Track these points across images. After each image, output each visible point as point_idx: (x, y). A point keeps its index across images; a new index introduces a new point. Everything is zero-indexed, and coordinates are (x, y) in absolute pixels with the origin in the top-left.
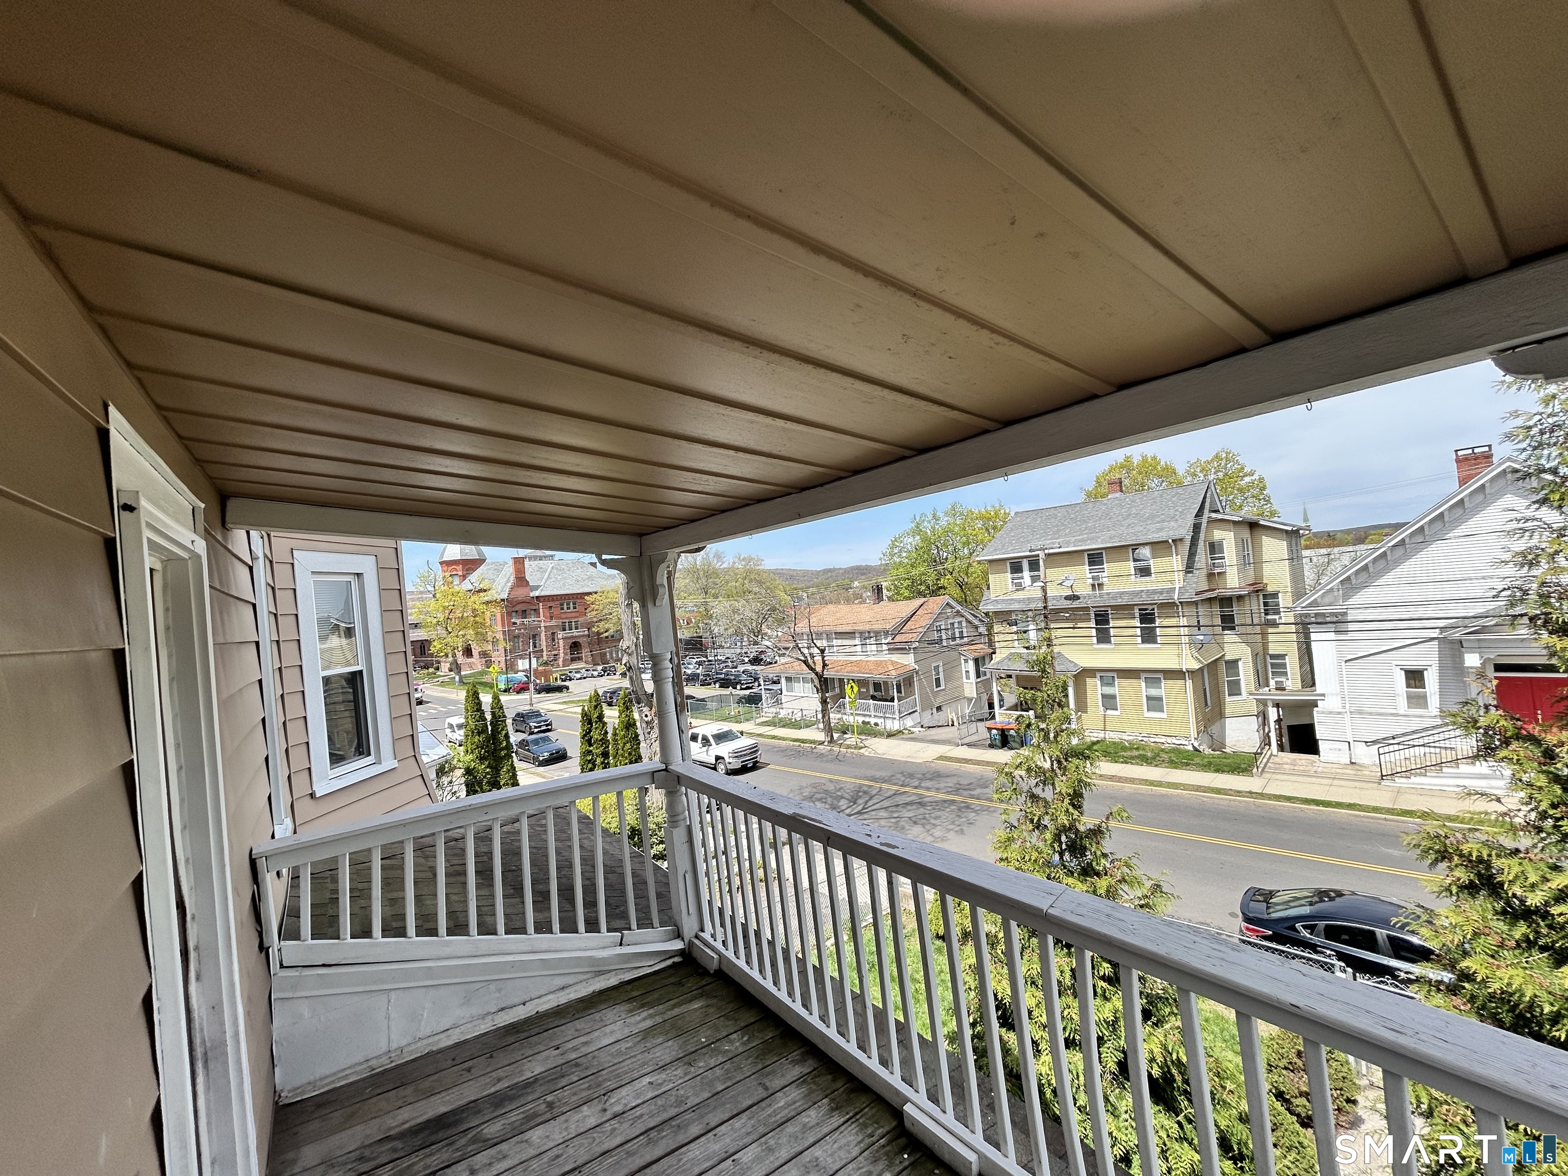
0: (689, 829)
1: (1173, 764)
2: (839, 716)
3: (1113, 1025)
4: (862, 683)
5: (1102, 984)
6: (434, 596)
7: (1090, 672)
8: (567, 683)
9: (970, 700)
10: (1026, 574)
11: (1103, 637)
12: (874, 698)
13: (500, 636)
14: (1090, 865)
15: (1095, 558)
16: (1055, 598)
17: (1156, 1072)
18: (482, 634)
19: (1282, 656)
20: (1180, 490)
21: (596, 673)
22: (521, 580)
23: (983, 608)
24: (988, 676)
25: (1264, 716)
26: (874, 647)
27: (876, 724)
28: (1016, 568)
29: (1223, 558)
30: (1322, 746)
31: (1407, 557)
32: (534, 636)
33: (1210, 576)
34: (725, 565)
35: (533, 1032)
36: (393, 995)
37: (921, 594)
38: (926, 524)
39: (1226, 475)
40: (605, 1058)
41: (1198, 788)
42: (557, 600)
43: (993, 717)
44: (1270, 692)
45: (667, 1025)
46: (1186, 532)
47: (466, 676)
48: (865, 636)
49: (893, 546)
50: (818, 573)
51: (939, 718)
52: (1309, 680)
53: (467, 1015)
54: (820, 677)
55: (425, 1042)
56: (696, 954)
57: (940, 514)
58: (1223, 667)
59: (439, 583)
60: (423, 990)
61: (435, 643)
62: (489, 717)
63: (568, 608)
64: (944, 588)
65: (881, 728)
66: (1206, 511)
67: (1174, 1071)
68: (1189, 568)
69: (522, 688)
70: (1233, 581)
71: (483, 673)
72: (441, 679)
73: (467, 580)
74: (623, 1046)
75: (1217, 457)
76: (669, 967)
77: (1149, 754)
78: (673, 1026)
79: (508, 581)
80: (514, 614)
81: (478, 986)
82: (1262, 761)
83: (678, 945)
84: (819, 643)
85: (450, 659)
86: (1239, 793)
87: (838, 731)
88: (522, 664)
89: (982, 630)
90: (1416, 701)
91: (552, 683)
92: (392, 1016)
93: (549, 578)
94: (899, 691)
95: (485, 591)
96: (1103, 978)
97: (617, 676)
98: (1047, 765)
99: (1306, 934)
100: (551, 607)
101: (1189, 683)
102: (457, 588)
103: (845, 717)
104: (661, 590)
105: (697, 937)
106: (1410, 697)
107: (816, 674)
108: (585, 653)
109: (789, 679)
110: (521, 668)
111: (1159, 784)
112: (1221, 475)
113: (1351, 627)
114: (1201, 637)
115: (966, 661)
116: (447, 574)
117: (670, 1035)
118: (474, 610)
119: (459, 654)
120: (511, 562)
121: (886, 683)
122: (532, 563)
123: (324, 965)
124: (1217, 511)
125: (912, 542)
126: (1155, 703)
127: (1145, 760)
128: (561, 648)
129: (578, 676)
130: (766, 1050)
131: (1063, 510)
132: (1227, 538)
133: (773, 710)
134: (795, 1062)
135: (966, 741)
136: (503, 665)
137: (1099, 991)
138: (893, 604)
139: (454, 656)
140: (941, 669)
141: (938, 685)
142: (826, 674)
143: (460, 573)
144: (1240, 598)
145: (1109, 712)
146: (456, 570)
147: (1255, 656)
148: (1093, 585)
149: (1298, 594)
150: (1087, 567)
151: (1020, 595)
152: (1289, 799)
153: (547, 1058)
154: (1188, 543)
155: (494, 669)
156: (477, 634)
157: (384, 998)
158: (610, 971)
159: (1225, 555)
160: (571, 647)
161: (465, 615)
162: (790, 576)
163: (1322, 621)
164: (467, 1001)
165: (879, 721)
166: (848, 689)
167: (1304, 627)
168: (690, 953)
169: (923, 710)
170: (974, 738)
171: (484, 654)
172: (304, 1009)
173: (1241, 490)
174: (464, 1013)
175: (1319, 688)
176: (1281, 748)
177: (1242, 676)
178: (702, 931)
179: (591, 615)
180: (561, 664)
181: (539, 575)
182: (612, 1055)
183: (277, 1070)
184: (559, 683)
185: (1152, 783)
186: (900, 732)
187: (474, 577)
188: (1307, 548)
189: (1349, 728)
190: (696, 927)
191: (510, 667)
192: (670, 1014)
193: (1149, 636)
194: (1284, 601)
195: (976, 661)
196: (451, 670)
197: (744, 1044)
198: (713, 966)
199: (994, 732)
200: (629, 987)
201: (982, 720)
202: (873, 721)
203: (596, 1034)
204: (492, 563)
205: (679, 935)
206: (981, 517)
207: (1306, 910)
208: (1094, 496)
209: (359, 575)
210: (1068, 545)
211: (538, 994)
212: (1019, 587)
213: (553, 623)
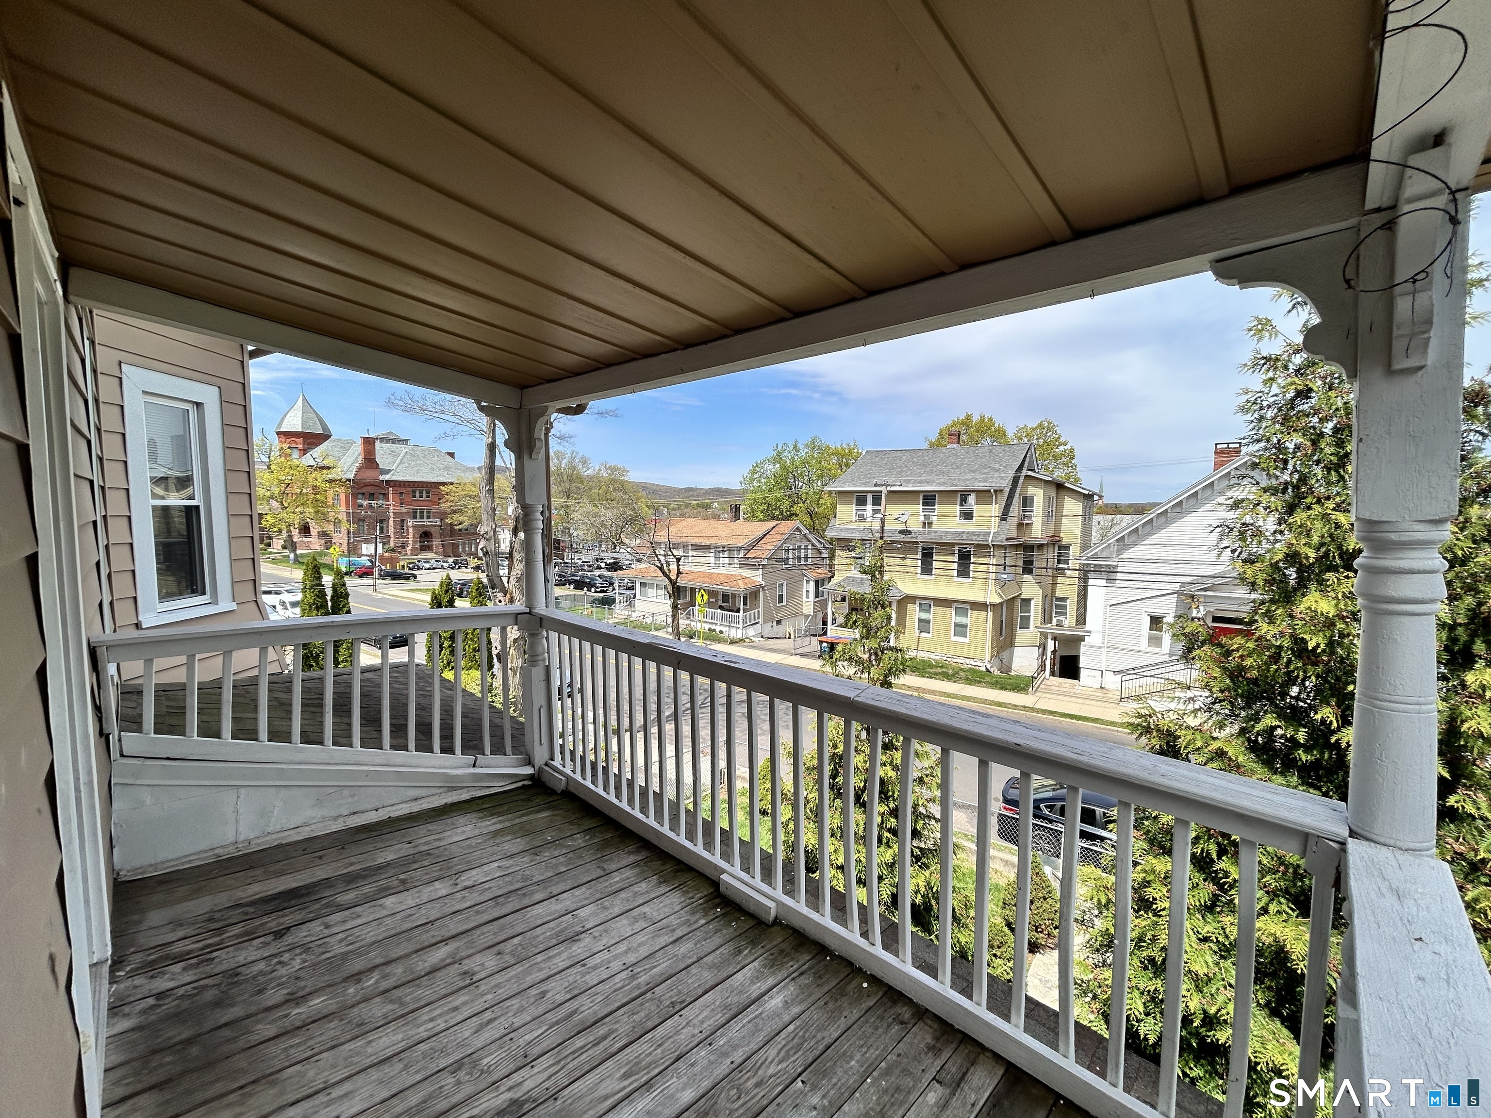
0: (548, 669)
1: (969, 681)
2: (688, 622)
3: (891, 866)
4: (712, 593)
5: (887, 834)
6: (269, 467)
7: (910, 599)
8: (415, 572)
9: (807, 617)
10: (869, 507)
11: (927, 569)
12: (721, 608)
13: (343, 517)
14: (891, 741)
15: (929, 499)
16: (891, 531)
17: (919, 900)
18: (323, 514)
19: (1064, 599)
20: (1007, 449)
21: (446, 565)
22: (370, 461)
23: (829, 534)
24: (825, 597)
25: (1043, 647)
26: (727, 561)
27: (721, 632)
28: (861, 501)
29: (1032, 511)
30: (1083, 673)
31: (1167, 524)
32: (381, 521)
33: (1020, 525)
34: (590, 472)
35: (385, 831)
36: (243, 791)
37: (774, 518)
38: (786, 453)
39: (1045, 442)
40: (456, 850)
41: (984, 701)
42: (409, 486)
43: (825, 634)
44: (1051, 628)
45: (516, 828)
46: (1005, 485)
47: (302, 556)
48: (720, 550)
49: (754, 472)
50: (680, 492)
51: (779, 630)
52: (1081, 619)
53: (319, 816)
54: (673, 583)
55: (274, 836)
56: (545, 778)
57: (800, 446)
58: (1018, 603)
59: (275, 454)
60: (272, 790)
61: (268, 517)
62: (329, 592)
63: (421, 496)
64: (796, 515)
65: (725, 635)
66: (1025, 469)
67: (933, 902)
68: (1004, 517)
69: (366, 573)
70: (1037, 532)
71: (321, 554)
72: (273, 556)
73: (308, 455)
74: (473, 842)
75: (1040, 425)
76: (519, 788)
77: (950, 672)
78: (521, 829)
79: (356, 460)
80: (360, 496)
81: (332, 790)
82: (1036, 683)
83: (529, 770)
84: (675, 552)
85: (284, 535)
86: (1015, 707)
87: (685, 635)
88: (367, 549)
89: (825, 554)
90: (1155, 641)
91: (399, 570)
92: (240, 811)
93: (401, 462)
94: (745, 604)
95: (329, 468)
96: (889, 830)
97: (469, 570)
98: (866, 656)
99: (1046, 812)
100: (401, 493)
101: (990, 614)
102: (296, 462)
103: (693, 623)
104: (538, 444)
105: (546, 764)
106: (1151, 638)
107: (670, 579)
108: (436, 543)
109: (643, 585)
110: (364, 552)
111: (955, 696)
112: (1041, 441)
113: (1119, 576)
114: (1005, 576)
115: (808, 582)
116: (285, 446)
117: (518, 835)
118: (315, 487)
119: (295, 532)
120: (360, 442)
121: (734, 595)
122: (383, 445)
123: (168, 759)
124: (1033, 470)
125: (772, 468)
126: (961, 629)
127: (947, 677)
128: (411, 536)
129: (427, 566)
130: (606, 844)
131: (908, 454)
132: (1038, 494)
133: (626, 613)
134: (630, 853)
135: (800, 651)
136: (345, 547)
137: (884, 840)
138: (747, 524)
139: (289, 531)
140: (785, 587)
141: (781, 601)
142: (681, 582)
143: (301, 446)
144: (1041, 546)
145: (923, 634)
146: (296, 443)
147: (1045, 597)
148: (924, 523)
149: (1085, 547)
150: (921, 507)
151: (862, 525)
152: (1052, 713)
153: (401, 849)
154: (1006, 495)
155: (334, 551)
156: (317, 512)
157: (233, 794)
158: (463, 788)
159: (1034, 509)
160: (421, 537)
161: (304, 491)
162: (652, 491)
163: (1098, 570)
164: (319, 802)
165: (724, 629)
166: (698, 599)
167: (1085, 574)
168: (539, 779)
169: (765, 622)
170: (807, 650)
171: (324, 535)
172: (148, 798)
173: (1055, 458)
174: (317, 813)
175: (1088, 627)
176: (1053, 674)
177: (1032, 613)
178: (552, 760)
179: (444, 506)
180: (409, 552)
181: (390, 459)
182: (463, 848)
183: (115, 851)
184: (406, 570)
185: (949, 695)
186: (742, 640)
187: (317, 452)
188: (1098, 514)
189: (1104, 660)
190: (546, 756)
191: (353, 550)
192: (518, 821)
193: (964, 572)
194: (1073, 551)
195: (817, 583)
196: (284, 547)
197: (586, 841)
198: (561, 787)
199: (825, 645)
200: (480, 801)
201: (815, 635)
202: (718, 629)
203: (449, 833)
204: (339, 440)
205: (529, 762)
206: (836, 453)
207: (1050, 794)
208: (935, 446)
209: (198, 405)
210: (907, 484)
211: (390, 802)
212: (862, 518)
213: (404, 510)
